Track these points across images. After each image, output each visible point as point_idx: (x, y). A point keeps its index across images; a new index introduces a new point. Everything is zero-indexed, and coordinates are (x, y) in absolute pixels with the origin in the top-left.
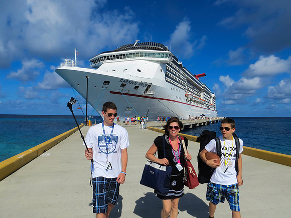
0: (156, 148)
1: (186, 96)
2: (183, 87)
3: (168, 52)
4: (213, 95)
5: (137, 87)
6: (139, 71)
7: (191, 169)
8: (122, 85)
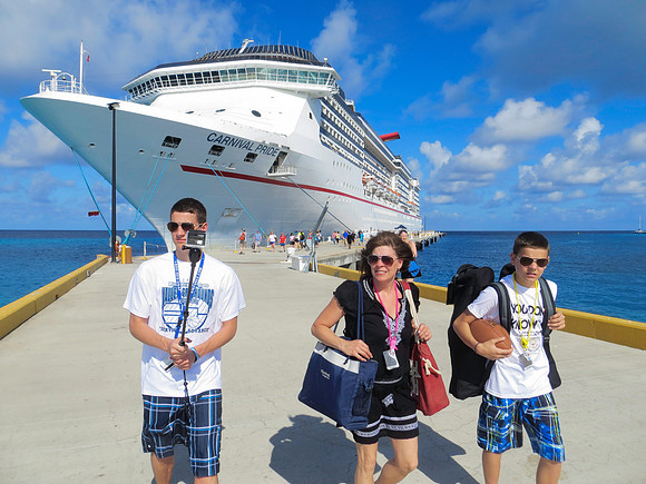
0: (339, 311)
1: (365, 183)
2: (357, 161)
3: (326, 68)
4: (415, 183)
5: (251, 156)
6: (256, 114)
7: (428, 364)
8: (215, 148)
